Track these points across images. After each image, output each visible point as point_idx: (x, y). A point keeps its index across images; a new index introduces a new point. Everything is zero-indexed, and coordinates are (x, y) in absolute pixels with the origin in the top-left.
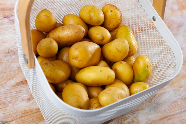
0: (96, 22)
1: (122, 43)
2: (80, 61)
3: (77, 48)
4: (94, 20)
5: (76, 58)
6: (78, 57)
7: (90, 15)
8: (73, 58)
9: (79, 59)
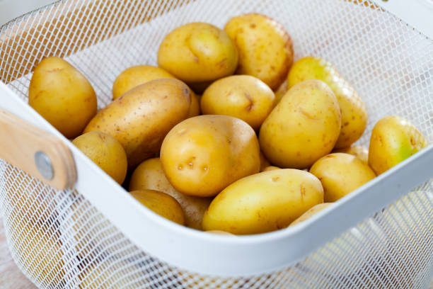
0: (217, 64)
1: (312, 89)
2: (203, 168)
3: (183, 133)
4: (208, 59)
5: (190, 162)
6: (194, 158)
7: (191, 49)
8: (181, 167)
9: (199, 162)
